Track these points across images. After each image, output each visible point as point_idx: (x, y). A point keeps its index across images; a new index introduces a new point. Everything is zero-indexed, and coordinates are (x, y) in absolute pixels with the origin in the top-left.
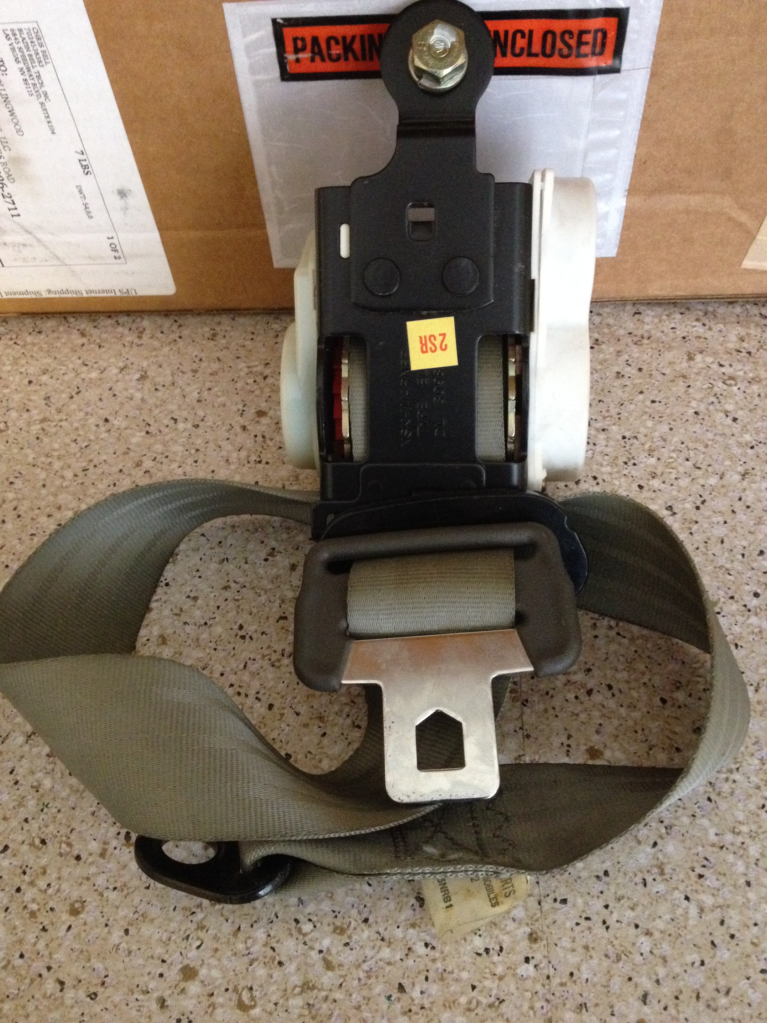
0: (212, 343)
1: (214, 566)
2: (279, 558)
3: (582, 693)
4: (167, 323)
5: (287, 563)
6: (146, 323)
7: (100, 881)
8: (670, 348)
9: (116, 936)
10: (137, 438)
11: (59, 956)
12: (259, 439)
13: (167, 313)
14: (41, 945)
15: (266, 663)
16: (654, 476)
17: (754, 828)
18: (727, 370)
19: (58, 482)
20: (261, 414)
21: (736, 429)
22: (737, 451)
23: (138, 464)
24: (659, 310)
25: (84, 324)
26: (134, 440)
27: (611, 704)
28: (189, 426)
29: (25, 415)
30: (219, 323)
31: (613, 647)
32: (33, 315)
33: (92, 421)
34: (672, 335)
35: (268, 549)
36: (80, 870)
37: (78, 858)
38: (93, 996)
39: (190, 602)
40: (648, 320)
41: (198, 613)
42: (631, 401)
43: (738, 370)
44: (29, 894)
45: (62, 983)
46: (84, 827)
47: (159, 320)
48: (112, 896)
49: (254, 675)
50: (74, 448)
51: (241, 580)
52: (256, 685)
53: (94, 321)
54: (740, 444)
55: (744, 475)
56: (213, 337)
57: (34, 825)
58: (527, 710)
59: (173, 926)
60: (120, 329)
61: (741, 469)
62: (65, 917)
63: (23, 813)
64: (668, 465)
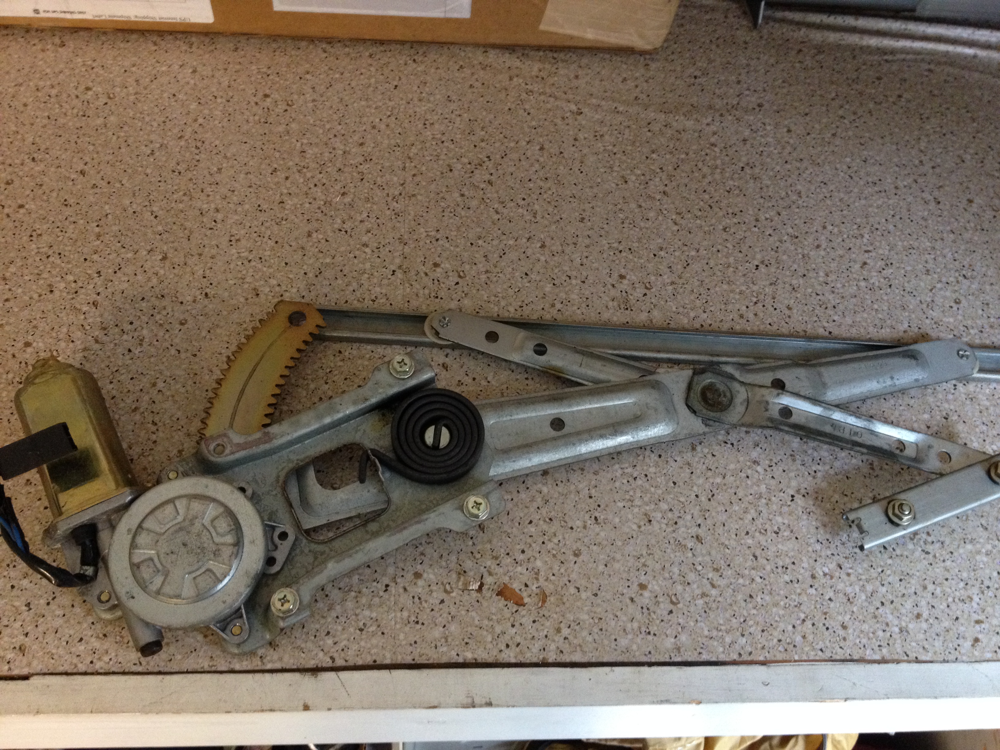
0: (236, 53)
2: (278, 173)
3: (433, 240)
4: (207, 40)
5: (283, 176)
6: (194, 39)
7: (194, 312)
8: (501, 73)
9: (204, 333)
11: (177, 341)
12: (266, 110)
13: (206, 34)
14: (167, 336)
16: (483, 141)
18: (529, 87)
19: (149, 128)
20: (266, 96)
21: (529, 118)
22: (527, 130)
23: (196, 120)
24: (498, 51)
25: (155, 38)
26: (192, 107)
27: (447, 245)
28: (224, 100)
29: (125, 90)
30: (239, 42)
31: (451, 221)
32: (122, 31)
33: (165, 95)
34: (503, 66)
35: (273, 169)
36: (182, 308)
37: (182, 303)
38: (195, 355)
39: (230, 193)
40: (491, 56)
41: (235, 198)
42: (476, 101)
43: (536, 87)
44: (158, 317)
45: (179, 351)
47: (202, 38)
48: (201, 318)
49: (267, 228)
50: (156, 110)
51: (258, 183)
52: (268, 232)
53: (162, 36)
54: (529, 127)
55: (528, 142)
57: (157, 290)
58: (406, 247)
59: (232, 329)
61: (527, 139)
62: (177, 326)
63: (150, 284)
64: (490, 135)
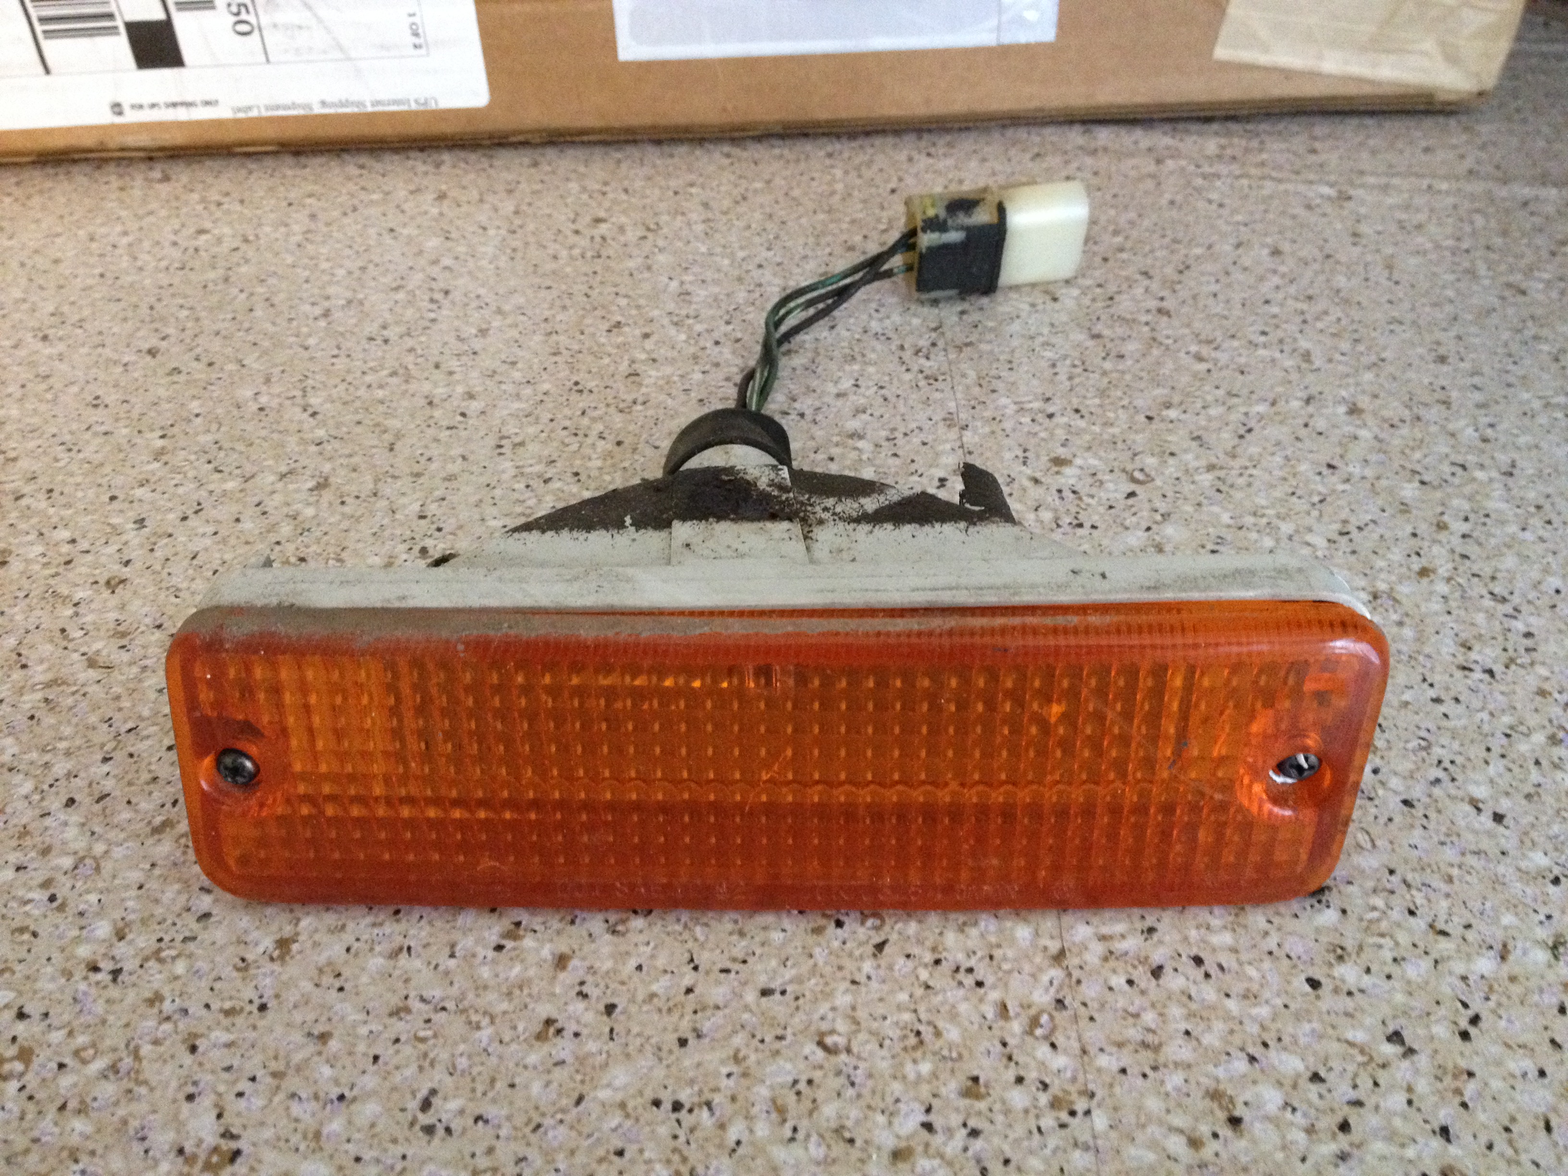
0: (534, 170)
1: (538, 338)
3: (1040, 417)
4: (474, 156)
5: (638, 332)
6: (445, 156)
8: (1133, 156)
10: (433, 243)
12: (598, 239)
15: (612, 410)
17: (1283, 511)
18: (1207, 169)
19: (326, 278)
20: (598, 221)
21: (1224, 211)
22: (1225, 228)
23: (435, 262)
24: (1115, 127)
26: (429, 244)
27: (1081, 424)
28: (503, 232)
29: (283, 229)
30: (543, 154)
31: (1079, 381)
33: (372, 231)
34: (1134, 147)
35: (612, 323)
39: (507, 366)
41: (517, 374)
46: (360, 545)
47: (464, 153)
49: (594, 420)
50: (348, 252)
51: (576, 347)
52: (600, 427)
54: (1229, 223)
55: (1238, 246)
56: (535, 164)
57: (289, 547)
58: (968, 433)
60: (411, 163)
